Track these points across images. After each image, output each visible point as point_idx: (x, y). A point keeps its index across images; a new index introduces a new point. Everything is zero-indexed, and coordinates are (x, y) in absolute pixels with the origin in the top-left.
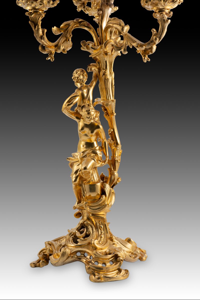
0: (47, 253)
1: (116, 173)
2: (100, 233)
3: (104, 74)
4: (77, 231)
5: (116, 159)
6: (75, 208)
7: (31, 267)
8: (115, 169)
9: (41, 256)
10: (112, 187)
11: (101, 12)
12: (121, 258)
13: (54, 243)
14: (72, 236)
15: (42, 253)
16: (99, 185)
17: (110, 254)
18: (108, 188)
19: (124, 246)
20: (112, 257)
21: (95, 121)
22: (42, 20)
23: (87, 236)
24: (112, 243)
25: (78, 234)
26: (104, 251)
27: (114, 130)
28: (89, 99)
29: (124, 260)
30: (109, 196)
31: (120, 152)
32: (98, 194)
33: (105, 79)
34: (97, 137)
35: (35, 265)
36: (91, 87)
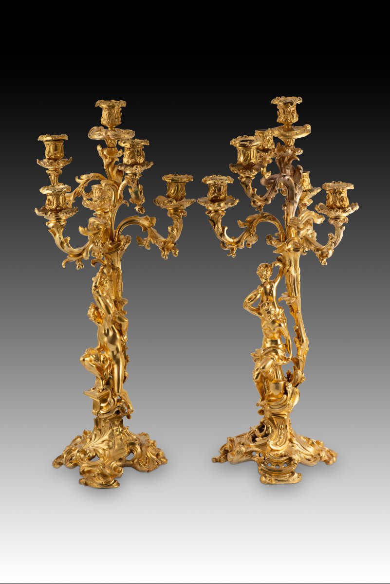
0: (228, 448)
1: (300, 372)
2: (280, 433)
3: (288, 271)
4: (256, 430)
5: (300, 358)
6: (258, 405)
7: (213, 462)
8: (299, 369)
9: (222, 451)
10: (296, 387)
11: (286, 208)
12: (296, 462)
13: (235, 439)
14: (252, 435)
15: (223, 449)
16: (282, 383)
17: (285, 456)
18: (290, 387)
19: (305, 449)
20: (286, 460)
21: (277, 319)
22: (222, 219)
23: (266, 435)
24: (291, 444)
25: (258, 433)
26: (280, 452)
27: (300, 327)
28: (272, 295)
29: (300, 463)
30: (291, 396)
31: (307, 349)
32: (281, 393)
33: (289, 276)
34: (280, 335)
35: (216, 461)
36: (275, 283)
